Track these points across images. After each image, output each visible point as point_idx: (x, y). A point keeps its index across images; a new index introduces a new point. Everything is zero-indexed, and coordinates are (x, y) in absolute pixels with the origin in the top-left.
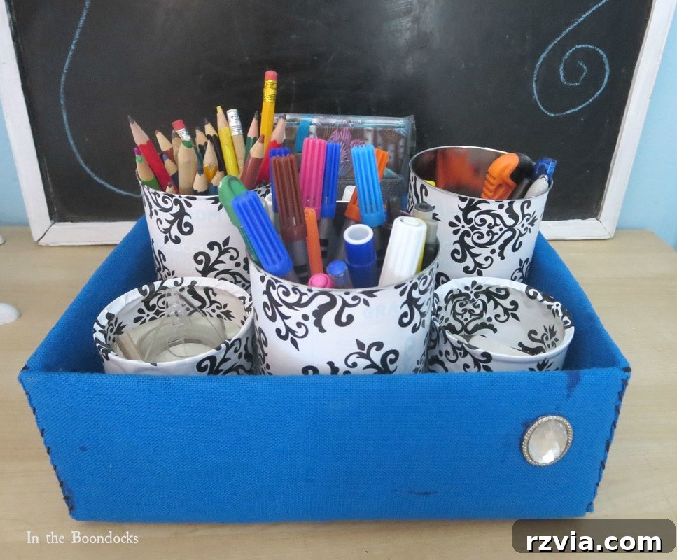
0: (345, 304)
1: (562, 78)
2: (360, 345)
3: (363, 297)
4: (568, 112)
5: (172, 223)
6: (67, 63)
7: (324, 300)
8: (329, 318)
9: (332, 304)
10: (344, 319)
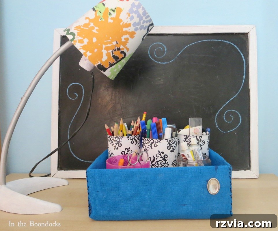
0: (156, 142)
1: (225, 120)
2: (159, 152)
3: (159, 141)
4: (230, 131)
5: (117, 144)
6: (72, 121)
7: (152, 141)
8: (153, 145)
9: (153, 142)
10: (156, 146)
